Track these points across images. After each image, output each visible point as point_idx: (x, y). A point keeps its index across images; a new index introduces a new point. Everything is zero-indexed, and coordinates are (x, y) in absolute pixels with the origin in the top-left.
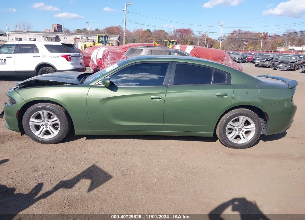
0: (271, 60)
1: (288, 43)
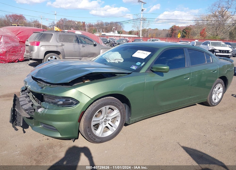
0: (109, 42)
1: (100, 30)
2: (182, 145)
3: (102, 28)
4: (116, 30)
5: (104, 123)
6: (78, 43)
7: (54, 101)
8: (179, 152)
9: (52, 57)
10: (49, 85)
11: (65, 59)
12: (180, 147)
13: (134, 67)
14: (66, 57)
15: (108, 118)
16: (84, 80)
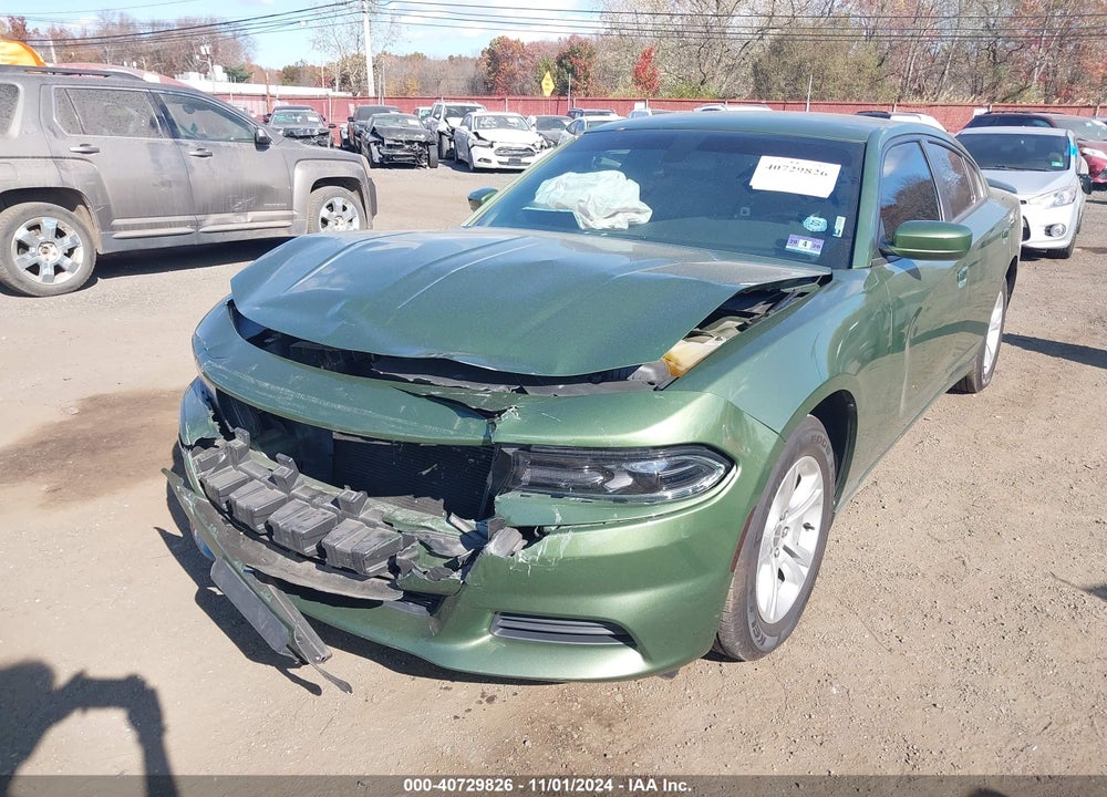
4: (215, 62)
6: (174, 134)
9: (37, 227)
11: (113, 229)
13: (802, 241)
14: (116, 222)
15: (784, 524)
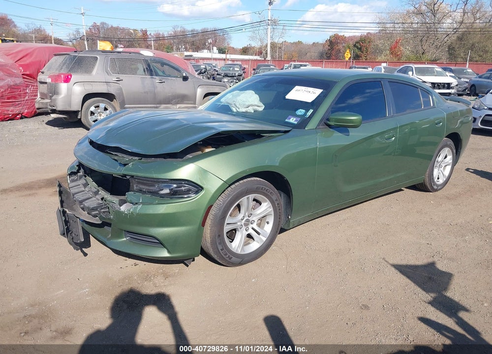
0: (205, 72)
1: (181, 47)
2: (391, 262)
3: (184, 42)
4: (214, 46)
5: (244, 228)
7: (151, 188)
8: (388, 274)
9: (98, 107)
10: (137, 158)
11: (125, 108)
12: (388, 266)
13: (292, 118)
14: (126, 106)
15: (251, 219)
16: (202, 148)
